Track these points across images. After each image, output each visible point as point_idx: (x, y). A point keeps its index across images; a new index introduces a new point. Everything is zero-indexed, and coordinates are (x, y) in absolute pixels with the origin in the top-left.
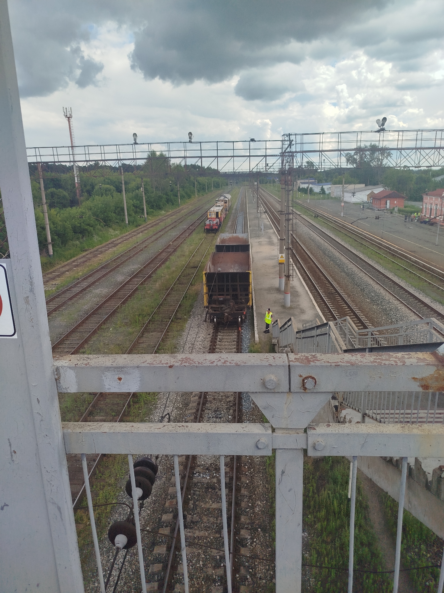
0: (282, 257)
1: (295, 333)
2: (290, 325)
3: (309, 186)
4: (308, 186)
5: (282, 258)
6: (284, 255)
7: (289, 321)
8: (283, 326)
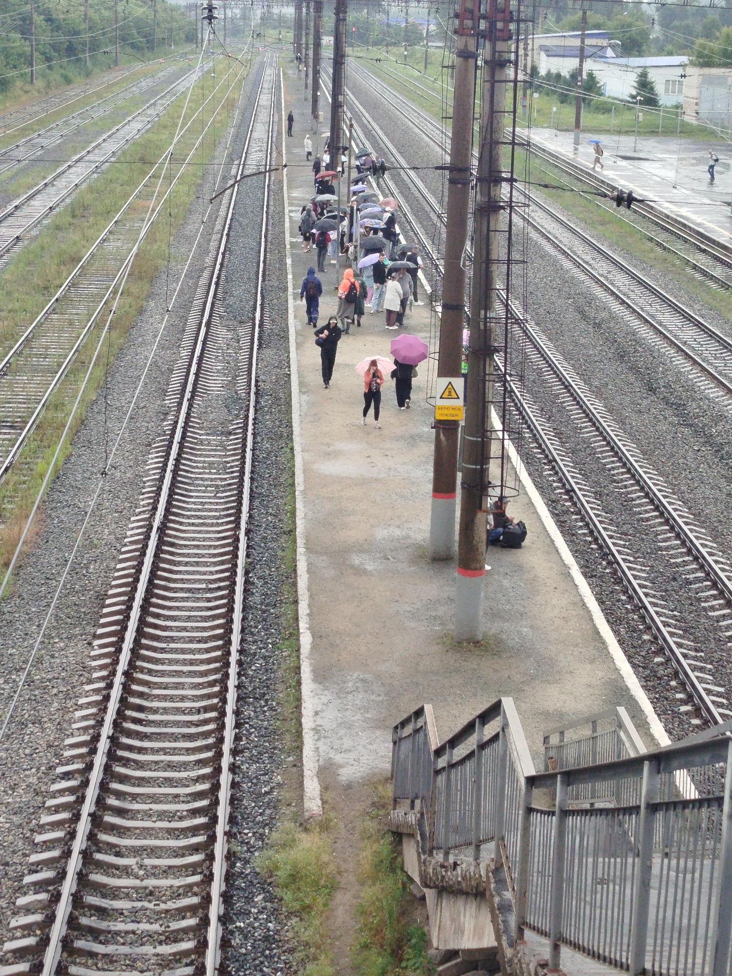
0: (449, 393)
1: (523, 782)
2: (496, 738)
3: (581, 65)
4: (580, 70)
5: (450, 397)
6: (459, 383)
7: (485, 717)
8: (453, 742)
